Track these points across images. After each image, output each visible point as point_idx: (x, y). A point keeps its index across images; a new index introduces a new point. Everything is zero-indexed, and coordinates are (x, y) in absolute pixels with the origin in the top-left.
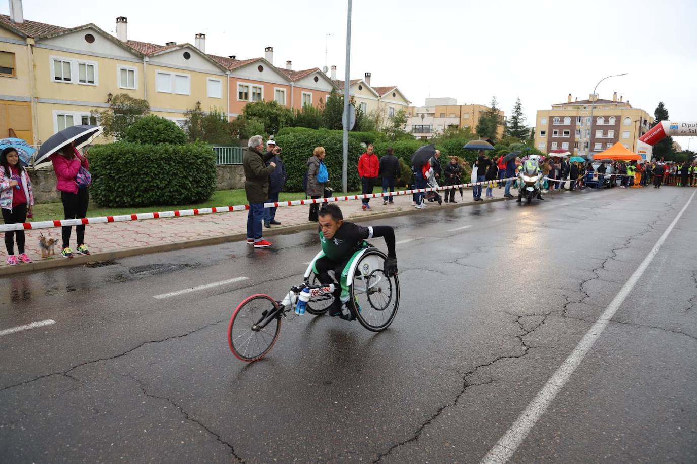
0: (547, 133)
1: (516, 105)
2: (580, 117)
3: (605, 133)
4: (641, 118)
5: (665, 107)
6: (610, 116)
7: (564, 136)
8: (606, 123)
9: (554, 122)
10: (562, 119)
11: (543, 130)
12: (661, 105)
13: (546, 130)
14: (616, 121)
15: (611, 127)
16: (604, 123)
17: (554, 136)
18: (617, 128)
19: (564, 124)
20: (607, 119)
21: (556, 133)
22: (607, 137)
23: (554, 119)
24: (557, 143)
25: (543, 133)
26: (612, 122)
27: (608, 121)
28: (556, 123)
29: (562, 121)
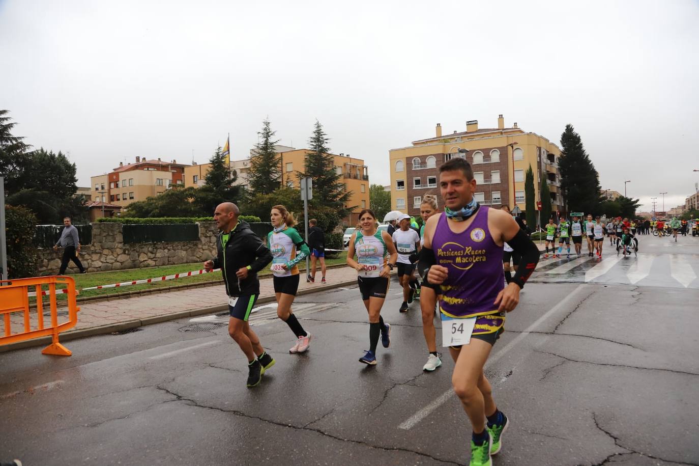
0: (405, 184)
1: (314, 136)
2: (450, 155)
3: (488, 177)
4: (540, 149)
5: (575, 131)
6: (491, 149)
7: (429, 186)
8: (487, 160)
9: (414, 166)
10: (423, 159)
11: (400, 180)
12: (569, 129)
13: (404, 178)
14: (500, 155)
15: (495, 166)
16: (484, 161)
17: (415, 187)
18: (503, 166)
19: (428, 167)
20: (487, 153)
21: (418, 182)
22: (491, 181)
23: (413, 162)
24: (420, 197)
25: (401, 184)
26: (495, 157)
27: (490, 157)
28: (416, 167)
29: (423, 163)
